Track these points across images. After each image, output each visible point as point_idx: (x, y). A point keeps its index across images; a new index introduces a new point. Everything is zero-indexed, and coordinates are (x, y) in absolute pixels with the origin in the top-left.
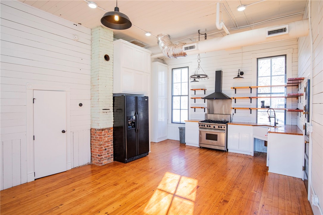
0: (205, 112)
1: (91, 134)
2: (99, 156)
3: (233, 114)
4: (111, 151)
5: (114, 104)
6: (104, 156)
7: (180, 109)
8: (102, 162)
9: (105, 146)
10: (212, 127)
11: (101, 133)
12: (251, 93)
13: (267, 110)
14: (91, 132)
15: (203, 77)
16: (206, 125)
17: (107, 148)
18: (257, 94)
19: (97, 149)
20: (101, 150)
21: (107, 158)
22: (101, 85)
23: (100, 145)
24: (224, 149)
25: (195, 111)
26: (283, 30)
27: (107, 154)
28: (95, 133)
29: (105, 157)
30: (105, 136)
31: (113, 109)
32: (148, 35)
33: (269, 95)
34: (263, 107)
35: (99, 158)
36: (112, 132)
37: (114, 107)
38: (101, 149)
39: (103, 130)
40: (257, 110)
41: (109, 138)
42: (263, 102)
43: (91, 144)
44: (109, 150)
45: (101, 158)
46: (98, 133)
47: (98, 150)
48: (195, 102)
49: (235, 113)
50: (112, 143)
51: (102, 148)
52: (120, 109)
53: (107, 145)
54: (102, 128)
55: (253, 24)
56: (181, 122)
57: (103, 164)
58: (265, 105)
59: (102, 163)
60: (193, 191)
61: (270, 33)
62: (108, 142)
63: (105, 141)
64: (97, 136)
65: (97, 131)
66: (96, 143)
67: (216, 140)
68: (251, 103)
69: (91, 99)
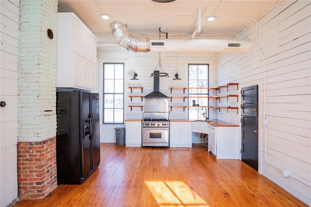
0: (142, 110)
1: (18, 152)
2: (37, 184)
3: (170, 112)
4: (54, 172)
5: (57, 103)
6: (47, 181)
7: (114, 109)
8: (44, 192)
9: (48, 166)
10: (156, 125)
11: (43, 147)
12: (184, 93)
13: (197, 108)
14: (18, 148)
15: (163, 76)
16: (150, 124)
17: (49, 169)
18: (189, 94)
19: (34, 174)
20: (43, 174)
21: (51, 183)
22: (43, 73)
23: (41, 167)
24: (167, 145)
25: (131, 110)
26: (237, 45)
27: (50, 177)
28: (30, 148)
29: (48, 184)
30: (48, 151)
31: (56, 110)
32: (105, 17)
33: (197, 96)
34: (194, 105)
35: (38, 188)
36: (55, 144)
37: (58, 108)
38: (43, 172)
39: (45, 142)
40: (188, 108)
41: (52, 152)
42: (194, 101)
43: (18, 168)
44: (52, 170)
45: (43, 187)
46: (36, 148)
47: (36, 175)
48: (131, 101)
49: (171, 111)
50: (55, 159)
51: (44, 170)
52: (64, 110)
53: (50, 164)
54: (44, 140)
55: (204, 34)
56: (115, 123)
57: (46, 195)
58: (196, 103)
59: (44, 194)
60: (194, 195)
61: (230, 45)
62: (50, 159)
63: (47, 159)
64: (35, 153)
65: (35, 146)
66: (32, 164)
67: (160, 137)
68: (184, 101)
69: (19, 95)
